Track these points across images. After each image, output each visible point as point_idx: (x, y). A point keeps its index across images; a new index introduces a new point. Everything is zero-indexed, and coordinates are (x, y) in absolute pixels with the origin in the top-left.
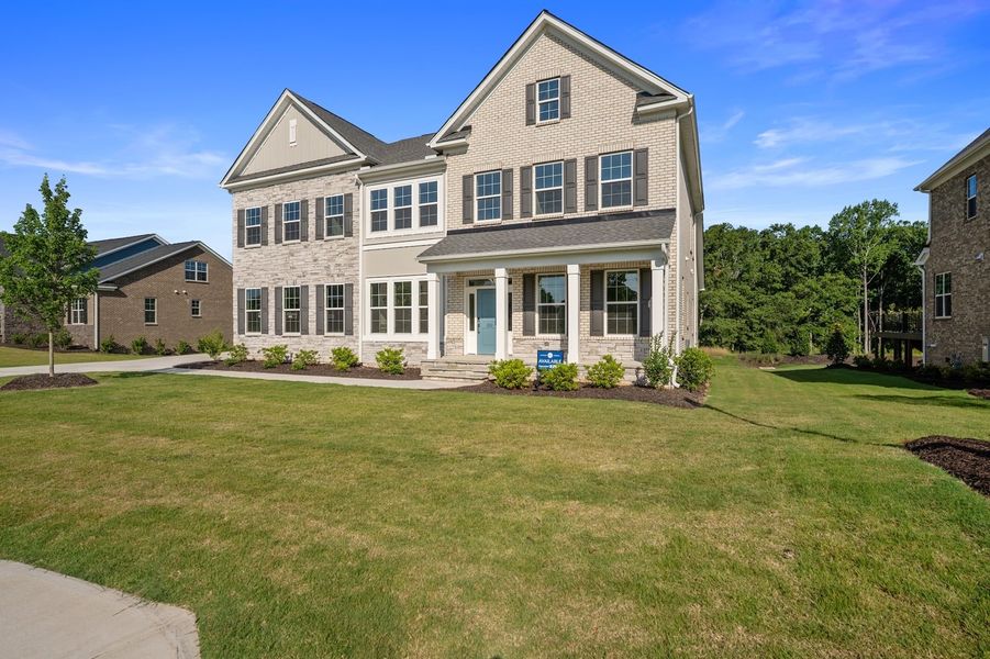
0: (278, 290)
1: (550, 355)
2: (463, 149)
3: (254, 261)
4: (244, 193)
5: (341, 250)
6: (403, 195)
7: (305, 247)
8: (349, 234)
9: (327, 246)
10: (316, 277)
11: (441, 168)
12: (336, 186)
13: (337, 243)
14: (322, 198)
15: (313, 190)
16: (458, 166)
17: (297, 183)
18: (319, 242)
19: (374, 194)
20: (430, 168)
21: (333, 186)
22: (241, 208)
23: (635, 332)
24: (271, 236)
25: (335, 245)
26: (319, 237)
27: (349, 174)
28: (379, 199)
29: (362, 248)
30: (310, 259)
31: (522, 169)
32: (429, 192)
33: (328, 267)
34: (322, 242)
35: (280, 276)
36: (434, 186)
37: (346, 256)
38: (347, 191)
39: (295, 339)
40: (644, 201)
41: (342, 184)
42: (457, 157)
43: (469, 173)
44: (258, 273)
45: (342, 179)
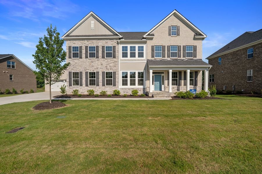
0: (86, 73)
1: (193, 90)
2: (152, 39)
3: (76, 63)
4: (72, 41)
5: (112, 62)
6: (133, 49)
7: (98, 60)
8: (114, 57)
9: (106, 60)
10: (102, 69)
11: (145, 43)
12: (110, 43)
13: (110, 60)
14: (104, 46)
15: (100, 44)
16: (150, 43)
17: (94, 40)
18: (103, 59)
19: (123, 47)
20: (142, 42)
21: (108, 43)
22: (70, 46)
23: (193, 85)
24: (84, 56)
25: (109, 60)
26: (103, 57)
27: (114, 40)
28: (125, 49)
29: (119, 62)
30: (100, 64)
31: (168, 46)
32: (141, 49)
33: (107, 67)
34: (105, 59)
35: (87, 68)
36: (143, 47)
37: (113, 64)
38: (114, 45)
39: (94, 88)
40: (196, 57)
41: (112, 43)
42: (150, 41)
43: (153, 45)
44: (77, 67)
45: (112, 42)
